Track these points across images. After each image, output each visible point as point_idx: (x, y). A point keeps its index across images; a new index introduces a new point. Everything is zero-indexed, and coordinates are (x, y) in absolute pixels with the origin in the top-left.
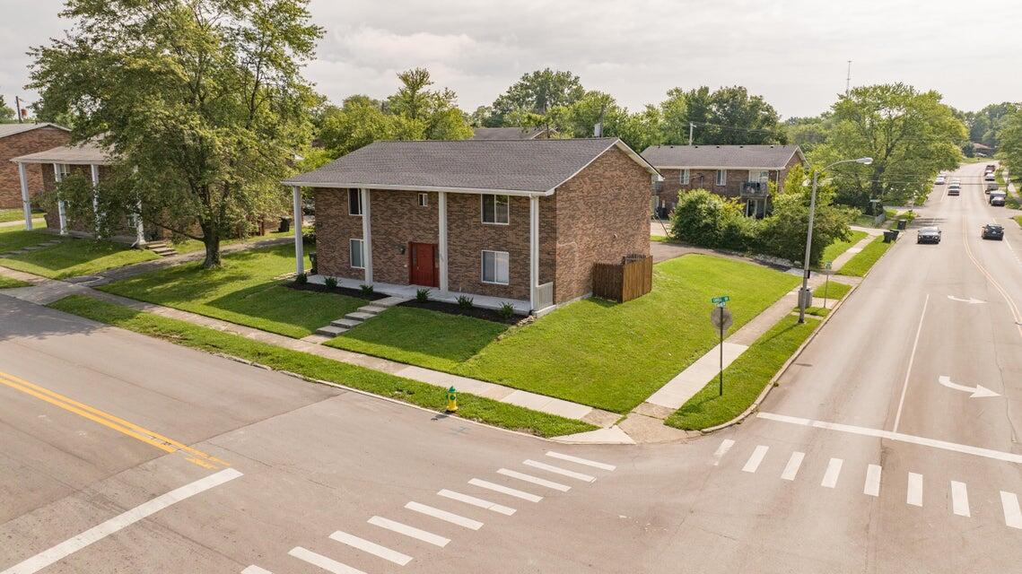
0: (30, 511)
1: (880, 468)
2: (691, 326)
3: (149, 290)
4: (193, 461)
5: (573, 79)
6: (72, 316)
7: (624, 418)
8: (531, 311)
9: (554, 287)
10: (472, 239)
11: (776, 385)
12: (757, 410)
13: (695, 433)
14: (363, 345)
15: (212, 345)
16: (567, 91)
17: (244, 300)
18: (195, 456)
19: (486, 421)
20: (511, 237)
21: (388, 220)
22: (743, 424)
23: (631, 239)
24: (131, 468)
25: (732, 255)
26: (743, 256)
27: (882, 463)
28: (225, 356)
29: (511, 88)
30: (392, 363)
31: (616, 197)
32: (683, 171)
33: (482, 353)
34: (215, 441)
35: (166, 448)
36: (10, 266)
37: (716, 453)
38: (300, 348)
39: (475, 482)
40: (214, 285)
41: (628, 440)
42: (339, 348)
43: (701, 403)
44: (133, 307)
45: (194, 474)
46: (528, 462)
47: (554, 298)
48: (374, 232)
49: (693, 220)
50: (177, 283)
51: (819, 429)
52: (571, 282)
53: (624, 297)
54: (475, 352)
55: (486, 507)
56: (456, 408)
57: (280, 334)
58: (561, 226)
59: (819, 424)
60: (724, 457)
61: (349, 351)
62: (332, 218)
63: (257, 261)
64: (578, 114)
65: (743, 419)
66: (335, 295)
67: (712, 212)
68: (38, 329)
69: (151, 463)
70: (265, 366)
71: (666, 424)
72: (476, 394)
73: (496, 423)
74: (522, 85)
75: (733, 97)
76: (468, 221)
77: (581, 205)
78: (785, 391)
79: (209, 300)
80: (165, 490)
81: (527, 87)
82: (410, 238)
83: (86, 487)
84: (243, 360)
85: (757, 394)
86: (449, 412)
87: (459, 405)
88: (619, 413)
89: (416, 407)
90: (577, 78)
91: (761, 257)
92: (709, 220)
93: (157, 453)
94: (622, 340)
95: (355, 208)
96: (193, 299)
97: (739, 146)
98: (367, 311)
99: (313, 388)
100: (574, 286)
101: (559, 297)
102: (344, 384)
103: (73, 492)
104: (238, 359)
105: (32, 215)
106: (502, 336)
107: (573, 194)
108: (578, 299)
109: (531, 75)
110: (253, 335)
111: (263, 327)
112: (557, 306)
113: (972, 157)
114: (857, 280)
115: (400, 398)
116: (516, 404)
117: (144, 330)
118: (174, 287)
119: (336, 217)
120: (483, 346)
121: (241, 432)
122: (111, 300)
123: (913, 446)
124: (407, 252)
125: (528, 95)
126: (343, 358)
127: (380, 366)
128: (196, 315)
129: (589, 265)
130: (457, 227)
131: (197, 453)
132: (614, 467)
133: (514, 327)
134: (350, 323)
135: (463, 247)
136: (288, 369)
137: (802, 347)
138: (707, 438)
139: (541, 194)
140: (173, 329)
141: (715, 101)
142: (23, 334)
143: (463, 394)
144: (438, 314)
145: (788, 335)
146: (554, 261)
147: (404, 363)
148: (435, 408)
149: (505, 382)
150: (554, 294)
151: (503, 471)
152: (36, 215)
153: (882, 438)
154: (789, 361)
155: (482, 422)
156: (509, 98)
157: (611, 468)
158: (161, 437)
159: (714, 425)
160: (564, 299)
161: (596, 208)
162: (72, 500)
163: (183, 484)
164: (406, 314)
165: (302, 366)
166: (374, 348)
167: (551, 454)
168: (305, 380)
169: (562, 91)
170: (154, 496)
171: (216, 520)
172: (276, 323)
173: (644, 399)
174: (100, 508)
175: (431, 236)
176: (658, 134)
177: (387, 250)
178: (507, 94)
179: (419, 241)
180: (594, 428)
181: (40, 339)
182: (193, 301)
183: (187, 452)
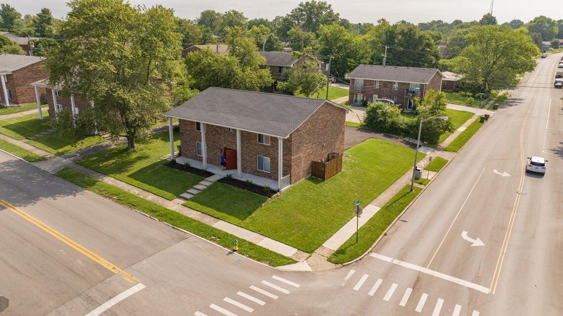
0: (63, 304)
1: (412, 290)
2: (356, 194)
3: (101, 165)
4: (125, 278)
5: (328, 6)
6: (67, 182)
7: (310, 256)
8: (278, 190)
9: (291, 176)
10: (253, 149)
11: (385, 234)
12: (371, 251)
13: (340, 265)
14: (200, 207)
15: (132, 203)
16: (324, 13)
17: (146, 174)
18: (126, 275)
19: (250, 257)
20: (271, 152)
21: (214, 136)
22: (362, 260)
23: (333, 143)
24: (101, 282)
25: (393, 137)
26: (397, 138)
27: (413, 288)
28: (138, 211)
29: (293, 10)
30: (212, 218)
31: (325, 126)
32: (376, 81)
33: (253, 215)
34: (134, 267)
35: (114, 271)
36: (35, 145)
37: (345, 279)
38: (171, 207)
39: (240, 293)
40: (132, 162)
41: (309, 269)
42: (189, 208)
43: (346, 248)
44: (94, 176)
45: (127, 286)
46: (264, 282)
47: (290, 182)
48: (207, 140)
49: (374, 118)
50: (114, 161)
51: (395, 265)
52: (300, 172)
53: (326, 177)
54: (250, 213)
55: (242, 308)
56: (237, 249)
57: (162, 197)
58: (294, 148)
59: (396, 262)
60: (348, 280)
61: (193, 209)
62: (188, 131)
63: (153, 145)
64: (326, 37)
65: (363, 257)
66: (189, 173)
67: (384, 114)
68: (52, 193)
69: (108, 279)
70: (156, 219)
71: (328, 260)
72: (247, 240)
73: (254, 258)
74: (299, 9)
75: (410, 32)
76: (251, 141)
77: (306, 136)
78: (389, 238)
79: (130, 173)
80: (115, 295)
81: (302, 11)
82: (225, 145)
83: (83, 292)
84: (146, 215)
85: (374, 241)
86: (234, 251)
87: (239, 246)
88: (309, 253)
89: (220, 246)
90: (330, 5)
91: (407, 139)
92: (382, 119)
93: (111, 274)
94: (320, 206)
95: (199, 128)
96: (122, 172)
97: (406, 68)
98: (203, 185)
99: (177, 234)
100: (301, 174)
101: (293, 181)
102: (190, 232)
103: (79, 295)
104: (143, 213)
105: (41, 106)
106: (263, 204)
107: (301, 132)
108: (304, 179)
109: (304, 3)
110: (150, 197)
111: (155, 192)
112: (292, 185)
113: (557, 48)
114: (454, 154)
115: (214, 240)
116: (264, 247)
117: (100, 193)
118: (114, 163)
119: (189, 131)
120: (255, 210)
121: (145, 262)
122: (83, 171)
123: (432, 276)
124: (223, 151)
125: (302, 15)
126: (190, 214)
127: (207, 220)
128: (124, 183)
129: (310, 162)
130: (246, 143)
131: (127, 274)
132: (299, 285)
133: (270, 199)
134: (194, 192)
135: (249, 153)
136: (166, 221)
137: (406, 208)
138: (344, 268)
139: (283, 138)
140: (114, 193)
141: (400, 34)
142: (46, 197)
143: (242, 239)
144: (236, 189)
145: (402, 200)
146: (291, 165)
147: (217, 218)
148: (229, 248)
149: (262, 232)
150: (290, 179)
151: (252, 287)
152: (43, 106)
153: (420, 272)
154: (397, 218)
155: (248, 257)
156: (291, 16)
157: (298, 286)
158: (112, 265)
159: (349, 261)
160: (296, 181)
161: (314, 135)
162: (79, 299)
163: (122, 292)
164: (221, 188)
165: (172, 220)
166: (206, 209)
167: (274, 277)
168: (173, 228)
169: (321, 13)
170: (110, 298)
171: (135, 311)
172: (161, 191)
173: (322, 244)
174: (90, 303)
175: (234, 146)
176: (369, 50)
177: (214, 149)
178: (291, 14)
179: (229, 147)
180: (296, 262)
181: (54, 199)
182: (122, 173)
183: (123, 274)
